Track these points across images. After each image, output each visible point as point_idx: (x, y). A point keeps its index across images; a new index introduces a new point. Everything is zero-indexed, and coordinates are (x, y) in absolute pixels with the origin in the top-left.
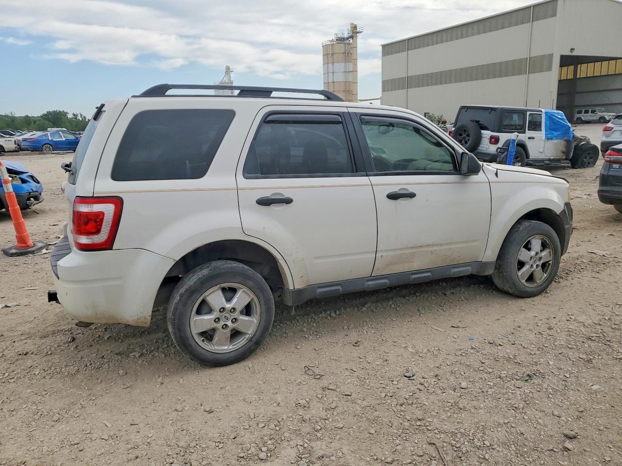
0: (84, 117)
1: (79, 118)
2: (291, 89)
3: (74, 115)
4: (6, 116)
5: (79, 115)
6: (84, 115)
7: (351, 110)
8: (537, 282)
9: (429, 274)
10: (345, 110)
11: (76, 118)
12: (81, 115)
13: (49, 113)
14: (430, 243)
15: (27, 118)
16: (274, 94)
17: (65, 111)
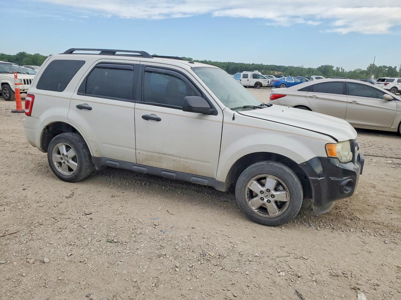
0: (344, 70)
1: (340, 70)
2: (123, 50)
3: (337, 68)
4: (299, 68)
5: (340, 69)
6: (343, 68)
7: (142, 63)
8: (269, 215)
9: (174, 174)
10: (138, 63)
11: (338, 70)
12: (342, 68)
13: (322, 66)
14: (171, 154)
15: (310, 69)
16: (117, 53)
17: (332, 66)
